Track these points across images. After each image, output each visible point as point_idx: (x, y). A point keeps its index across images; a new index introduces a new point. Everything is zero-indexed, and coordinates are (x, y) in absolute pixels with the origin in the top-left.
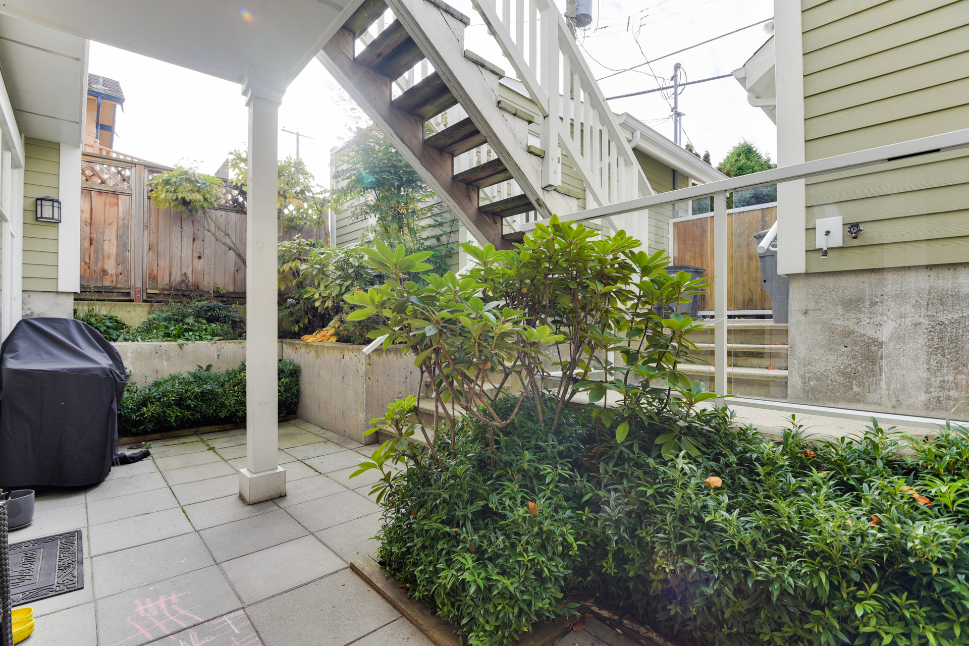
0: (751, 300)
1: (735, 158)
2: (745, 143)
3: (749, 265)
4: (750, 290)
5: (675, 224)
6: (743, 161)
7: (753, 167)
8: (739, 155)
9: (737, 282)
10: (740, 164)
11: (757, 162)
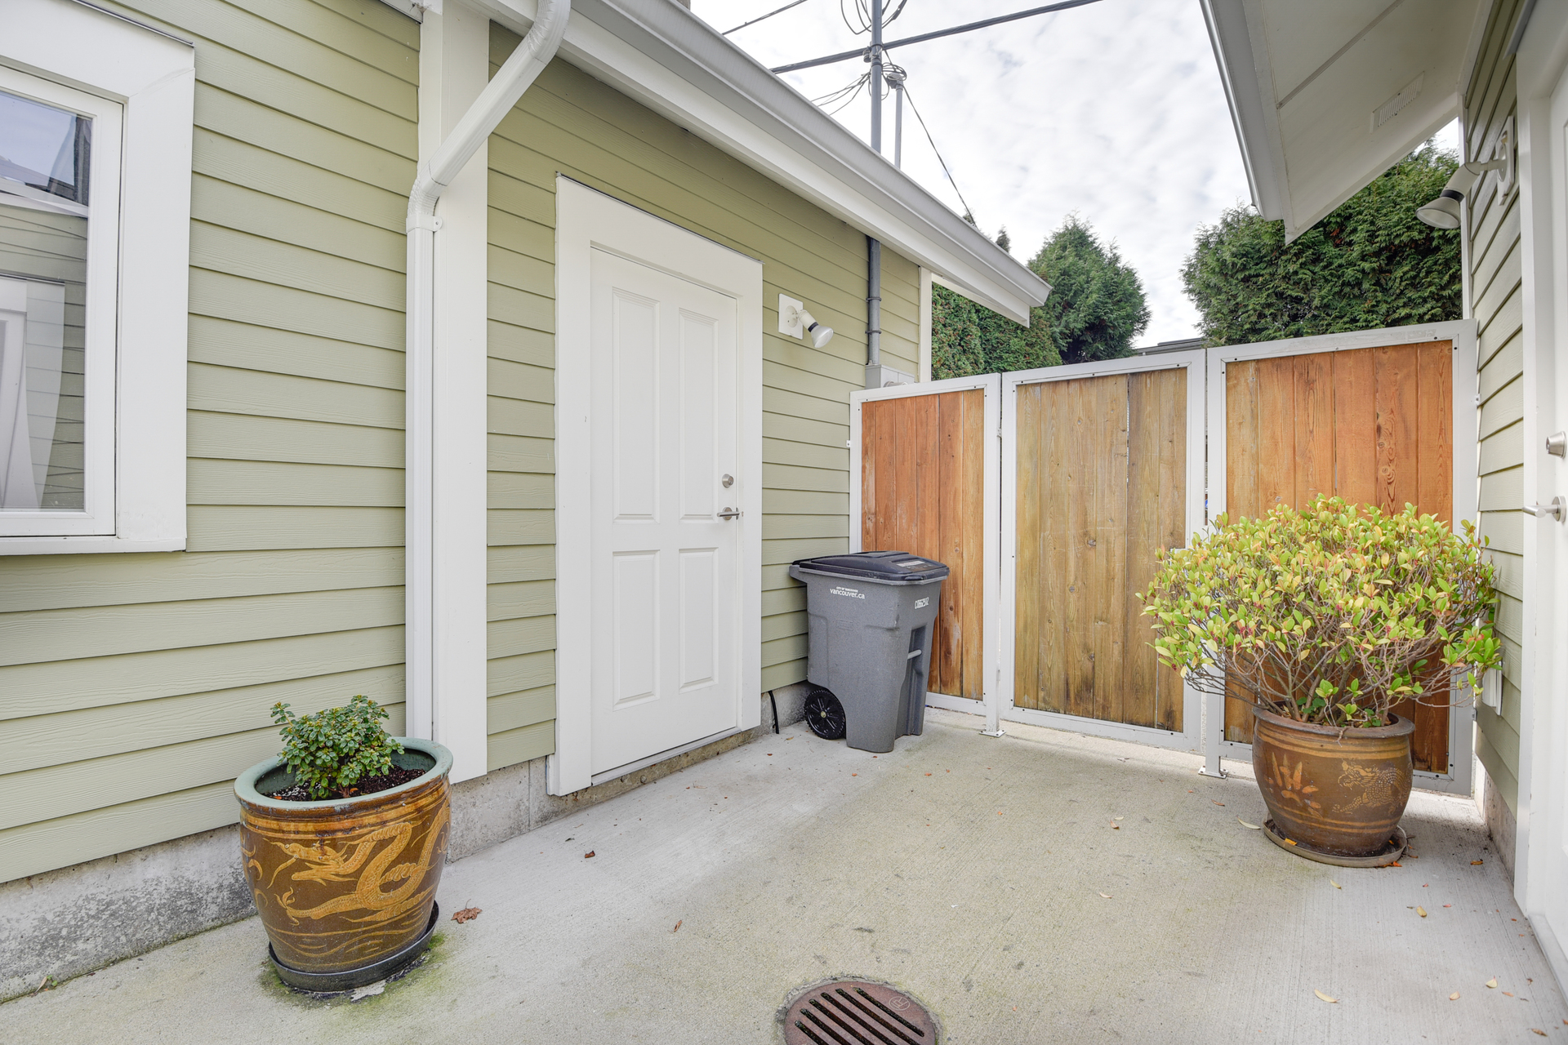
0: (1088, 685)
1: (1058, 252)
2: (1075, 226)
3: (1083, 562)
4: (1086, 649)
5: (869, 408)
6: (1071, 259)
7: (1088, 272)
8: (1064, 248)
9: (1044, 616)
10: (1064, 264)
11: (1095, 262)
